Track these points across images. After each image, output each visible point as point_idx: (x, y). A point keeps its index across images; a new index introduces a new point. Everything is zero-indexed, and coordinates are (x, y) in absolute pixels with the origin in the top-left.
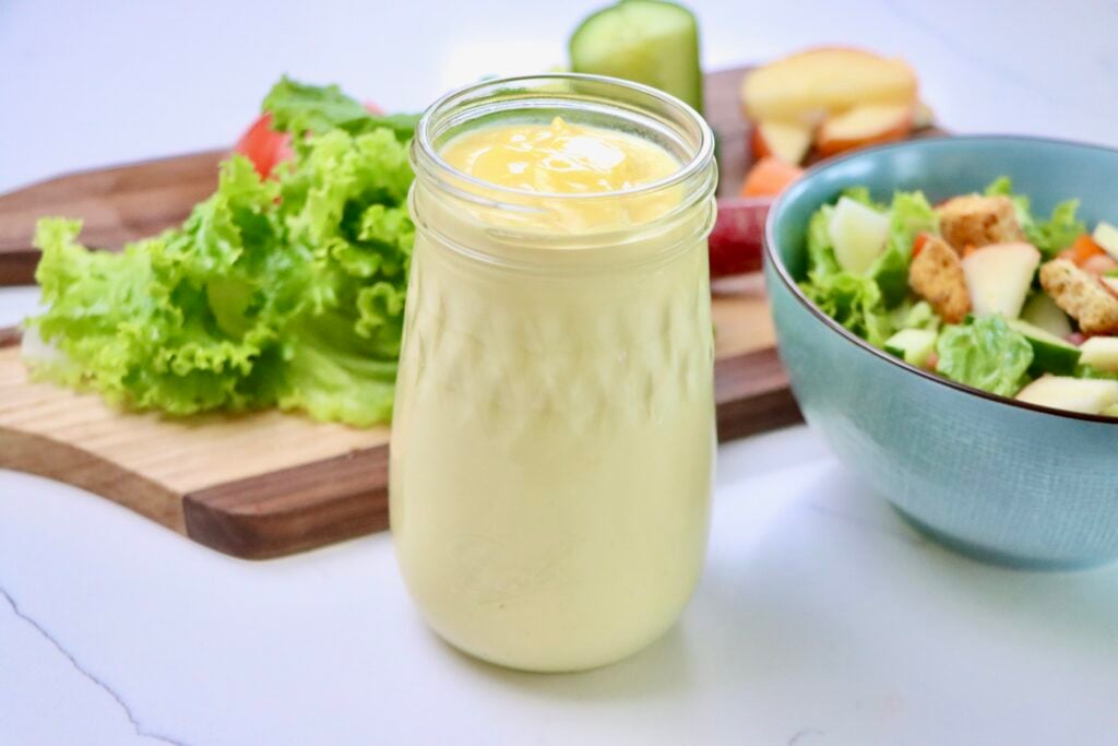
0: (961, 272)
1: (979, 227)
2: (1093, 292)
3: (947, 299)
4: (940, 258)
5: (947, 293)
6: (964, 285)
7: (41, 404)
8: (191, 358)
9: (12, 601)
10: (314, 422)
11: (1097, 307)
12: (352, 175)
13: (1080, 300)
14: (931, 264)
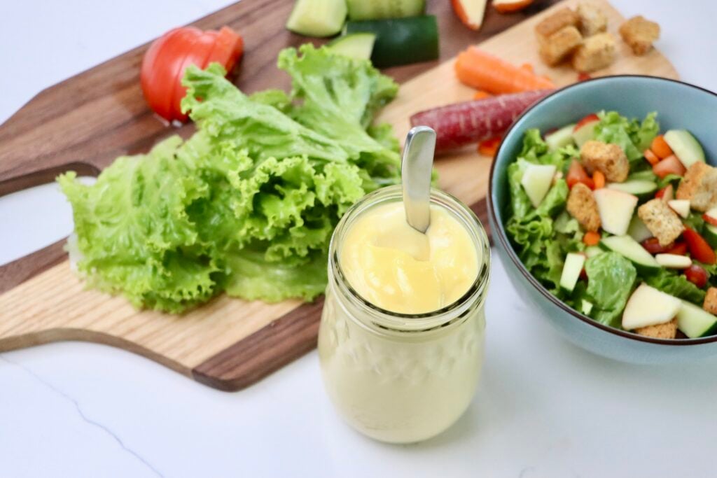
0: (595, 203)
1: (603, 165)
2: (666, 226)
3: (588, 221)
4: (584, 196)
5: (588, 218)
6: (597, 212)
7: (95, 308)
8: (181, 293)
9: (118, 440)
10: (247, 301)
11: (668, 236)
12: (256, 189)
13: (659, 230)
14: (579, 202)
